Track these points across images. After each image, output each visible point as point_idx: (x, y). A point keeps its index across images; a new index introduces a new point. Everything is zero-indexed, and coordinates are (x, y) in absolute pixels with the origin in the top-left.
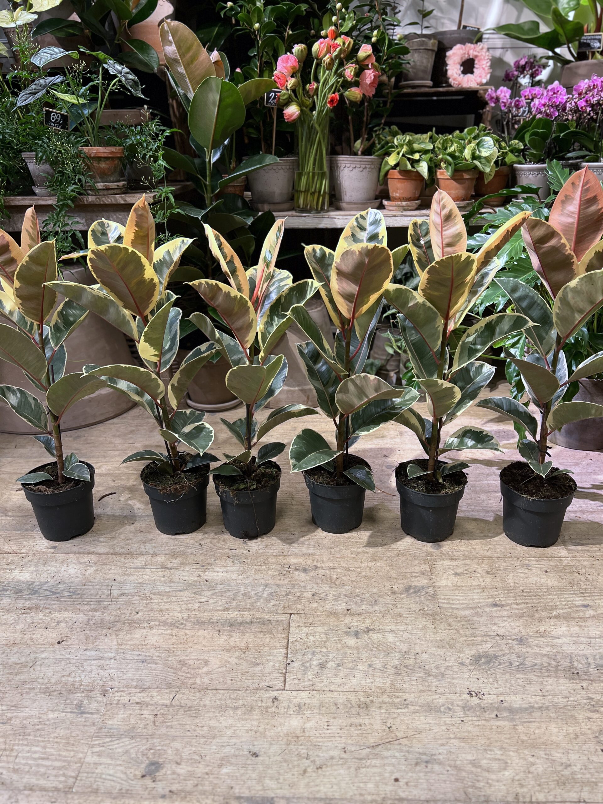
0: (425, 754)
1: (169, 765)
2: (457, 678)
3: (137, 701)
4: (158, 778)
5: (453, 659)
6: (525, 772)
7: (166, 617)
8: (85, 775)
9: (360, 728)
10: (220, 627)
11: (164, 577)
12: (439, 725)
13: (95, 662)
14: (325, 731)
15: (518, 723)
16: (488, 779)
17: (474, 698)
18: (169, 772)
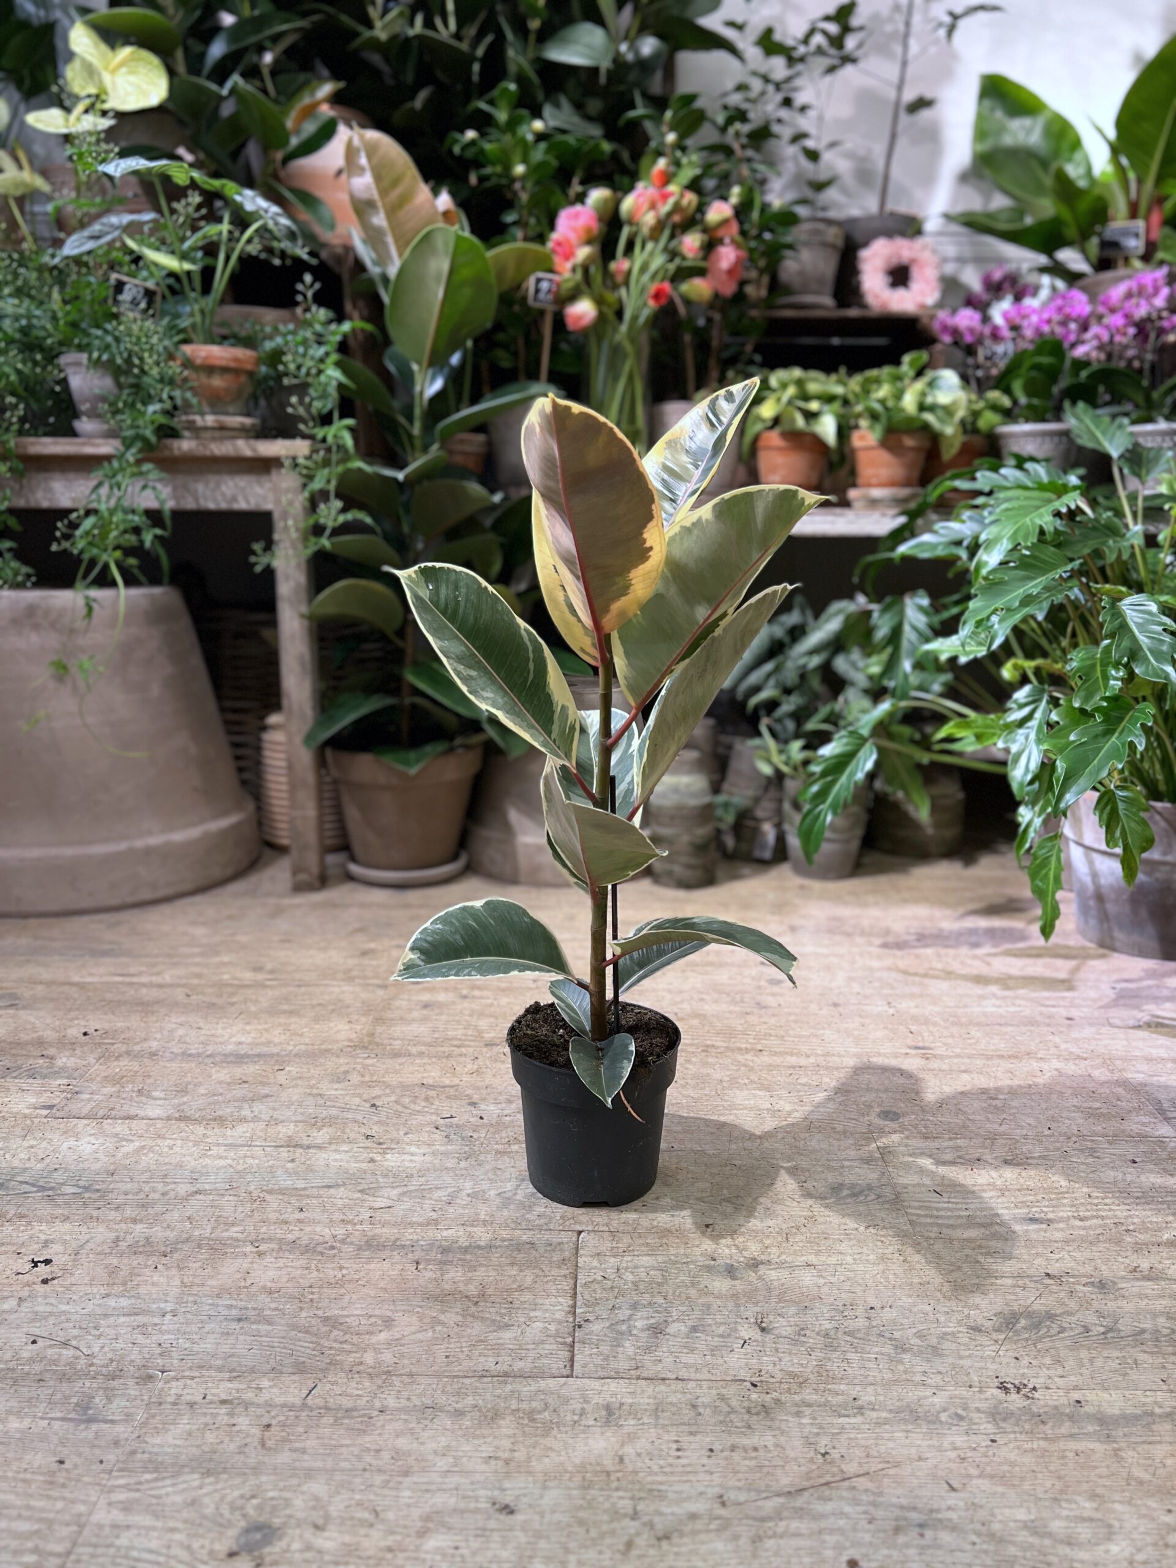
0: (914, 1509)
1: (298, 1531)
2: (970, 1356)
3: (224, 1397)
4: (268, 1560)
5: (954, 1319)
6: (1155, 1544)
7: (297, 1234)
8: (90, 1550)
9: (754, 1454)
10: (418, 1254)
11: (293, 1161)
12: (940, 1449)
13: (127, 1319)
14: (671, 1460)
15: (1123, 1445)
16: (1072, 1560)
17: (1014, 1396)
18: (296, 1546)
